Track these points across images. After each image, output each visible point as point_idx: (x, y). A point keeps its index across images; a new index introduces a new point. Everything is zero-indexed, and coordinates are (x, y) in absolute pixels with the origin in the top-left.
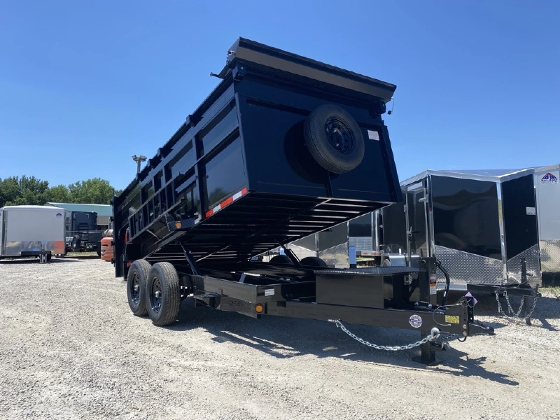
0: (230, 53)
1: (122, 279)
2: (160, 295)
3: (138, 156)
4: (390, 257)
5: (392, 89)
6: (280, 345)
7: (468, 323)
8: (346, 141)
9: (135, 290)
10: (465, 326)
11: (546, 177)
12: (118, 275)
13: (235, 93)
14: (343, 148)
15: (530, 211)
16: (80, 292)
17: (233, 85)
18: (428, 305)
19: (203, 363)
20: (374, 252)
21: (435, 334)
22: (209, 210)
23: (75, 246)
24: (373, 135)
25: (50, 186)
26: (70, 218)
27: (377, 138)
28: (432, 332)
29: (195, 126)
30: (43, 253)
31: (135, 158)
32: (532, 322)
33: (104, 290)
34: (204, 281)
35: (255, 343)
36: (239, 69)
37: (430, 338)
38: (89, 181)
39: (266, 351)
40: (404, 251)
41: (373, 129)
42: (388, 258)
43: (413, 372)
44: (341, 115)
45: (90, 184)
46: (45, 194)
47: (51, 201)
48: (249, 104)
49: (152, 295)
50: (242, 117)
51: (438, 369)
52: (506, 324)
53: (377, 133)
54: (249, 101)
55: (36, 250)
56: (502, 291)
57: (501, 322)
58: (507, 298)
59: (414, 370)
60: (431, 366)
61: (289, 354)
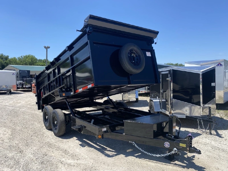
0: (85, 21)
1: (41, 111)
2: (57, 123)
3: (46, 46)
4: (153, 101)
5: (157, 33)
6: (108, 149)
7: (190, 147)
8: (137, 59)
9: (47, 118)
10: (188, 149)
11: (218, 65)
12: (39, 109)
13: (88, 40)
14: (136, 63)
15: (213, 84)
16: (23, 113)
17: (87, 35)
18: (172, 136)
19: (76, 161)
20: (145, 91)
21: (175, 151)
22: (77, 90)
23: (21, 86)
24: (148, 54)
25: (9, 58)
26: (19, 73)
27: (150, 55)
28: (174, 150)
29: (70, 51)
30: (8, 90)
31: (45, 47)
32: (212, 133)
33: (33, 112)
34: (76, 120)
35: (98, 147)
36: (90, 29)
37: (173, 152)
38: (26, 56)
39: (103, 152)
40: (159, 97)
41: (148, 51)
42: (152, 101)
43: (165, 166)
44: (135, 48)
45: (26, 57)
46: (7, 61)
47: (10, 64)
48: (94, 44)
49: (54, 123)
50: (91, 51)
51: (175, 164)
52: (201, 133)
53: (150, 53)
54: (94, 43)
55: (4, 89)
56: (200, 120)
57: (199, 133)
58: (202, 123)
59: (166, 165)
60: (173, 162)
61: (113, 155)
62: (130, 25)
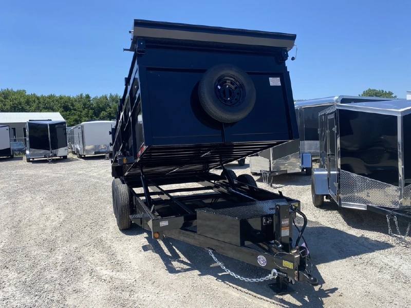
5: (293, 37)
6: (182, 258)
7: (298, 270)
8: (238, 94)
10: (296, 273)
14: (234, 101)
17: (137, 57)
18: (279, 245)
21: (274, 274)
24: (275, 82)
27: (279, 84)
35: (168, 253)
36: (139, 44)
37: (270, 276)
39: (167, 263)
41: (274, 75)
51: (282, 301)
52: (394, 244)
53: (279, 78)
54: (148, 69)
55: (103, 150)
56: (393, 215)
57: (390, 242)
58: (396, 223)
59: (255, 297)
60: (279, 295)
61: (180, 269)
62: (224, 28)
